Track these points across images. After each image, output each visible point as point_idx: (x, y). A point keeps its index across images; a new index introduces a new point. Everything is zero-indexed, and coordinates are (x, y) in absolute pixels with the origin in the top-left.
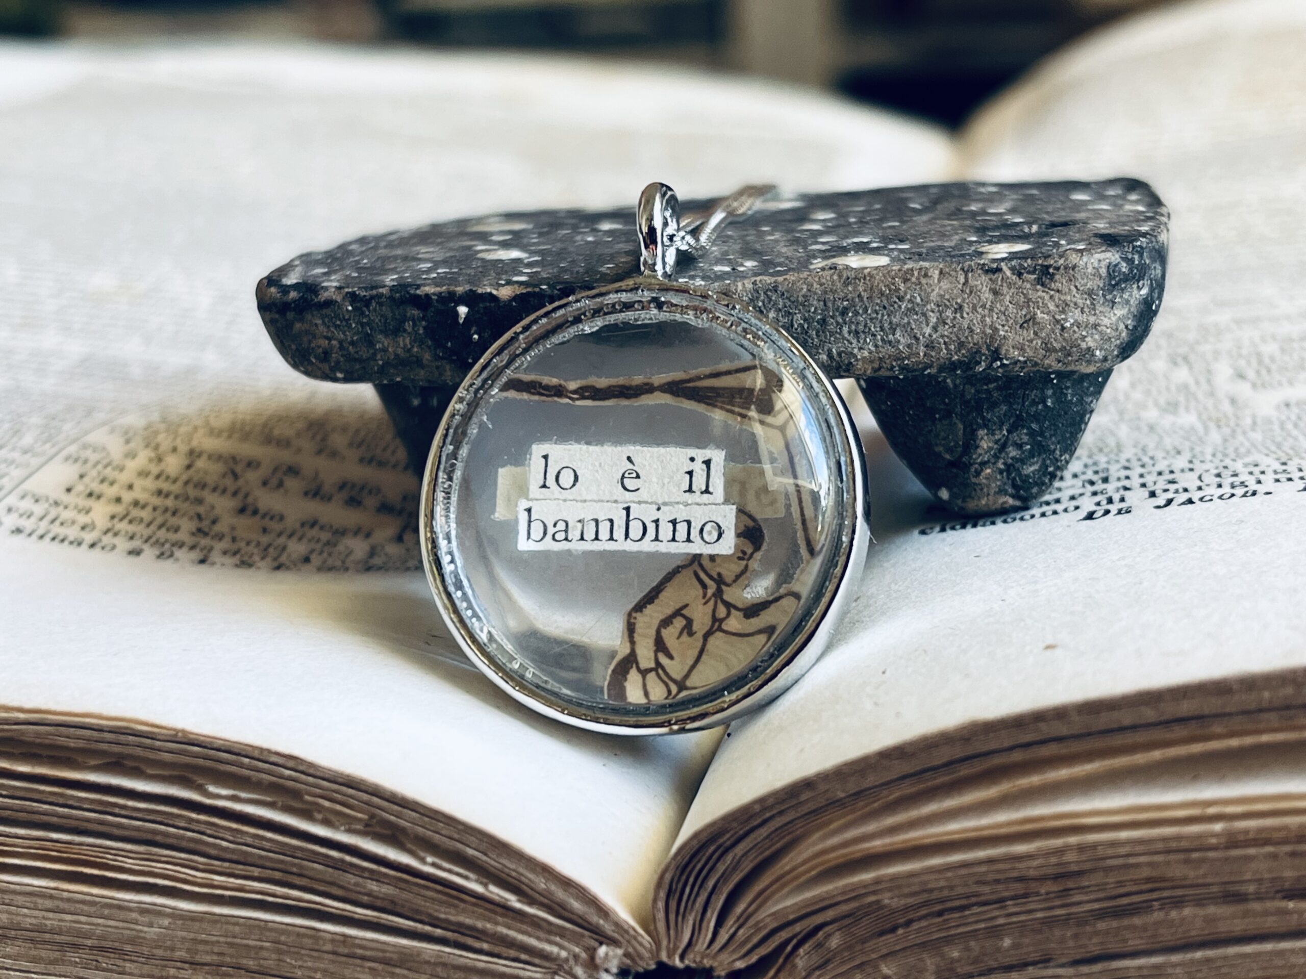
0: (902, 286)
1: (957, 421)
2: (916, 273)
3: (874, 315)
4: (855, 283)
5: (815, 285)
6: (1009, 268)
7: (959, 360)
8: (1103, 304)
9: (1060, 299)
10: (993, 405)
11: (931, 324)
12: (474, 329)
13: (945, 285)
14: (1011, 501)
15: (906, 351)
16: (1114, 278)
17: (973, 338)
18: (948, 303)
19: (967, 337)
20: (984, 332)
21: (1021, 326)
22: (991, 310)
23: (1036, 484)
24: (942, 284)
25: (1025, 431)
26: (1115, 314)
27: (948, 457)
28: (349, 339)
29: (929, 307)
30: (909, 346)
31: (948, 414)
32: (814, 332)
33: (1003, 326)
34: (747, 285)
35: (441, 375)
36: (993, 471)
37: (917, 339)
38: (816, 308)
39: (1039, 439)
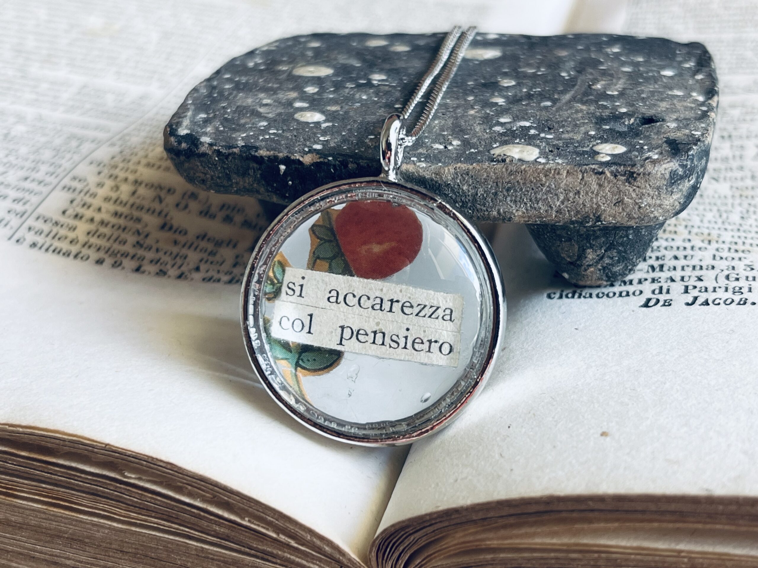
0: (544, 179)
1: (575, 244)
2: (553, 172)
3: (526, 193)
4: (515, 174)
5: (492, 174)
6: (610, 172)
7: (576, 220)
8: (666, 193)
9: (639, 191)
10: (597, 237)
11: (560, 200)
12: (289, 178)
13: (570, 179)
14: (605, 283)
15: (544, 214)
16: (674, 179)
17: (585, 209)
18: (571, 190)
19: (581, 209)
20: (591, 206)
21: (614, 205)
22: (597, 195)
23: (620, 274)
24: (568, 178)
25: (615, 251)
26: (672, 198)
27: (568, 260)
28: (217, 175)
29: (559, 190)
30: (546, 211)
31: (570, 240)
32: (490, 199)
33: (604, 204)
34: (451, 170)
35: (270, 199)
36: (595, 269)
37: (552, 208)
38: (491, 186)
39: (623, 254)
